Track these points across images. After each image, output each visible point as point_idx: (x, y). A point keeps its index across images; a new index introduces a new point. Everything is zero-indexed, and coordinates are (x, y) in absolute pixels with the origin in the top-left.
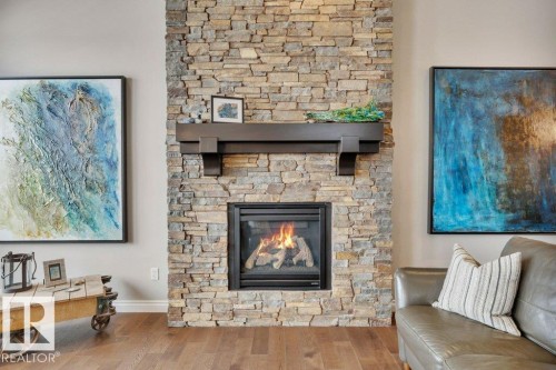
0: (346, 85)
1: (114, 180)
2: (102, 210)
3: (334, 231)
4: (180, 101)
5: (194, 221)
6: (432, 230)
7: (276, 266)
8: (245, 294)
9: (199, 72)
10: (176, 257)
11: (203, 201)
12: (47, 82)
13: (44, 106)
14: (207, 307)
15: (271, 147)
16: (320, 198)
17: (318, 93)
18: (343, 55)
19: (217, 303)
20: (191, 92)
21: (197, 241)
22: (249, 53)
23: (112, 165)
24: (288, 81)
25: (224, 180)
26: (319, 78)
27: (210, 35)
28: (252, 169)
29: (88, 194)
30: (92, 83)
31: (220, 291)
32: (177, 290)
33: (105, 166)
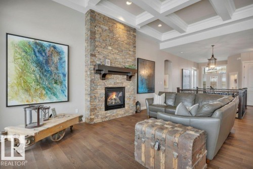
0: (128, 60)
1: (65, 80)
2: (60, 91)
3: (126, 93)
4: (94, 58)
5: (97, 93)
6: (138, 93)
7: (113, 103)
8: (109, 111)
9: (99, 51)
10: (92, 103)
11: (99, 87)
12: (37, 41)
13: (36, 50)
14: (100, 116)
15: (113, 73)
16: (123, 86)
17: (123, 61)
18: (128, 53)
19: (102, 115)
20: (97, 56)
21: (97, 98)
22: (110, 48)
23: (64, 75)
24: (118, 57)
25: (104, 81)
26: (124, 57)
27: (101, 40)
28: (110, 78)
29: (55, 85)
30: (57, 45)
31: (103, 112)
32: (92, 113)
33: (61, 75)
